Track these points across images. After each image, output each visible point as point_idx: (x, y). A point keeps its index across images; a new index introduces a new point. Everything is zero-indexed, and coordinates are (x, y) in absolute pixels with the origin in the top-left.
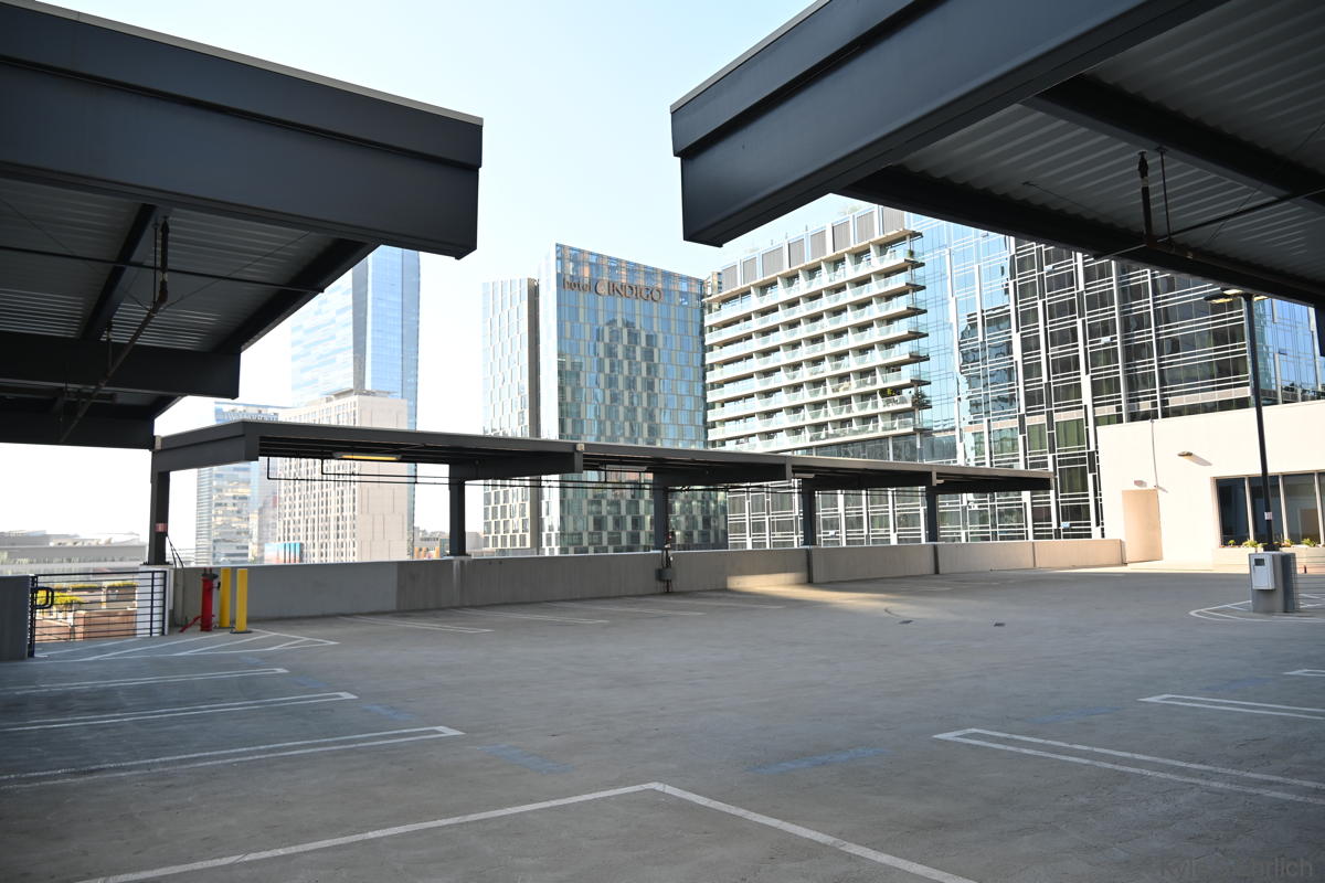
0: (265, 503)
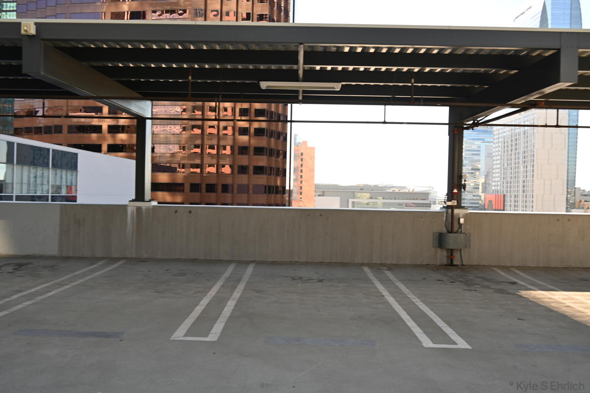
0: (488, 173)
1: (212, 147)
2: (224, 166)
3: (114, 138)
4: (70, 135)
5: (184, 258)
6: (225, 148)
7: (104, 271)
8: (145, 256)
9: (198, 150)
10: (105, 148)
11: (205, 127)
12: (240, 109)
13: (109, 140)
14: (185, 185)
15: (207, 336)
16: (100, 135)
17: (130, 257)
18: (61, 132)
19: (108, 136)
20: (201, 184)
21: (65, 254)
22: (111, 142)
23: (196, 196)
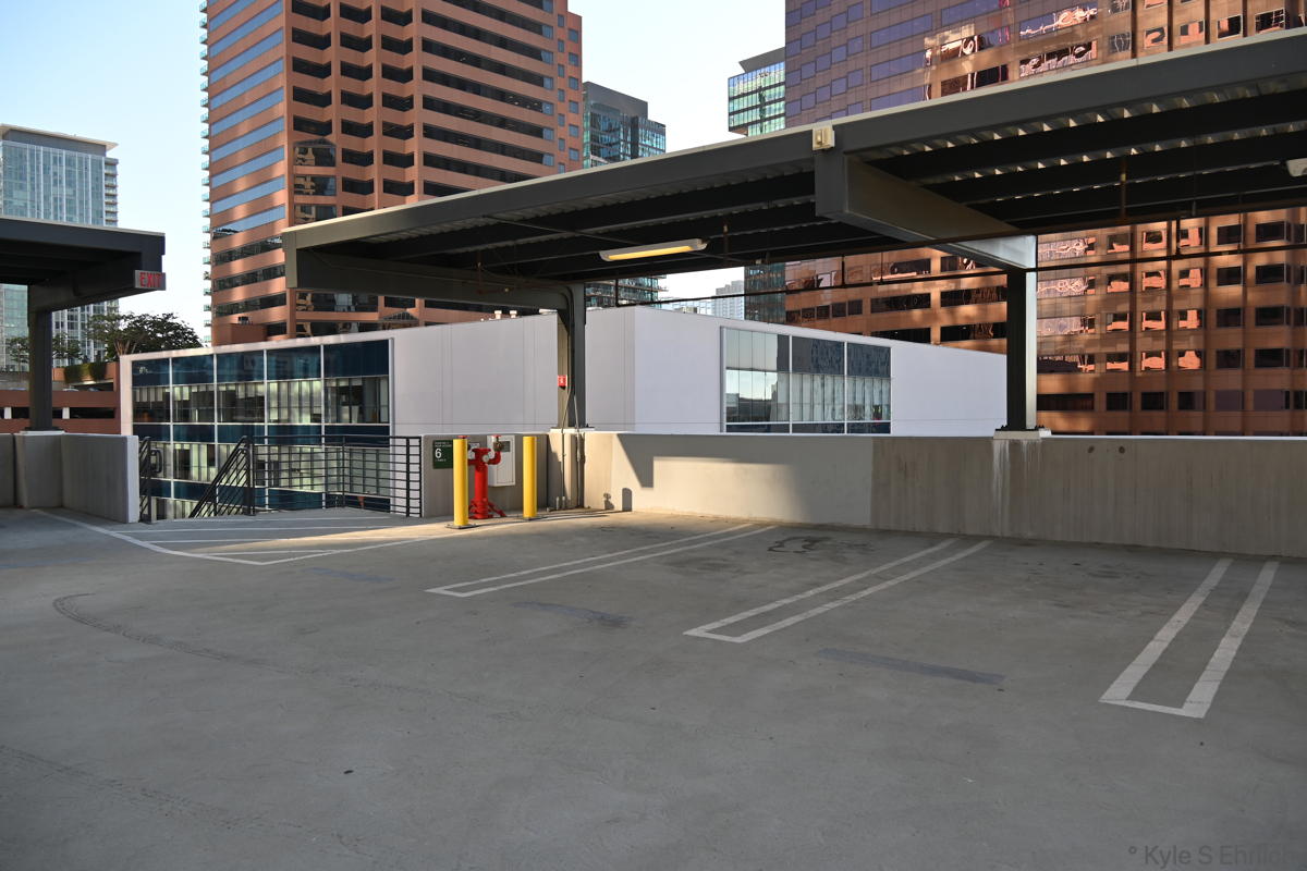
1: (1154, 316)
2: (1182, 354)
3: (952, 313)
4: (875, 316)
5: (1111, 542)
6: (1183, 315)
7: (953, 559)
8: (1030, 534)
9: (1124, 325)
10: (936, 334)
11: (1138, 275)
12: (1219, 229)
13: (944, 318)
14: (1096, 397)
15: (1180, 706)
16: (927, 311)
17: (999, 534)
18: (859, 312)
19: (942, 311)
20: (1131, 394)
21: (882, 526)
22: (946, 322)
23: (1121, 417)
